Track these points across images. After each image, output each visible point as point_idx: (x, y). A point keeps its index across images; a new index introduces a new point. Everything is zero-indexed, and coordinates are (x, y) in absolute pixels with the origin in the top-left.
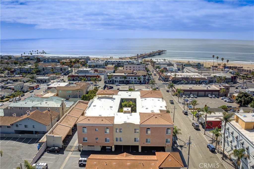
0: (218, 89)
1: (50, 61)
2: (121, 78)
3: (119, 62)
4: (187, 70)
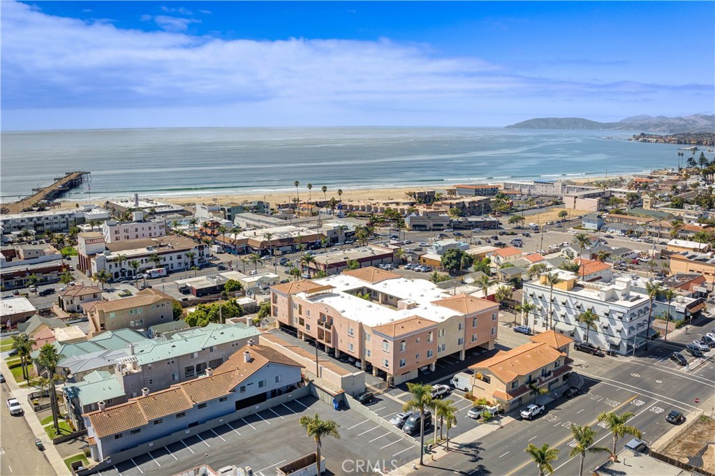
0: (389, 251)
2: (144, 261)
3: (39, 219)
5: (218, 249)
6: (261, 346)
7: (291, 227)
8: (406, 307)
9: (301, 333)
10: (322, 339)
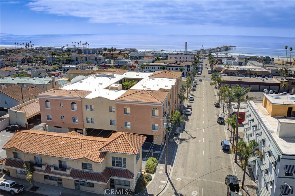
0: (279, 82)
1: (91, 52)
2: (159, 68)
4: (250, 64)
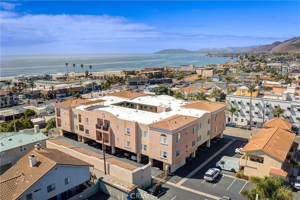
5: (23, 96)
6: (48, 149)
7: (65, 84)
8: (164, 110)
9: (81, 137)
10: (100, 140)
